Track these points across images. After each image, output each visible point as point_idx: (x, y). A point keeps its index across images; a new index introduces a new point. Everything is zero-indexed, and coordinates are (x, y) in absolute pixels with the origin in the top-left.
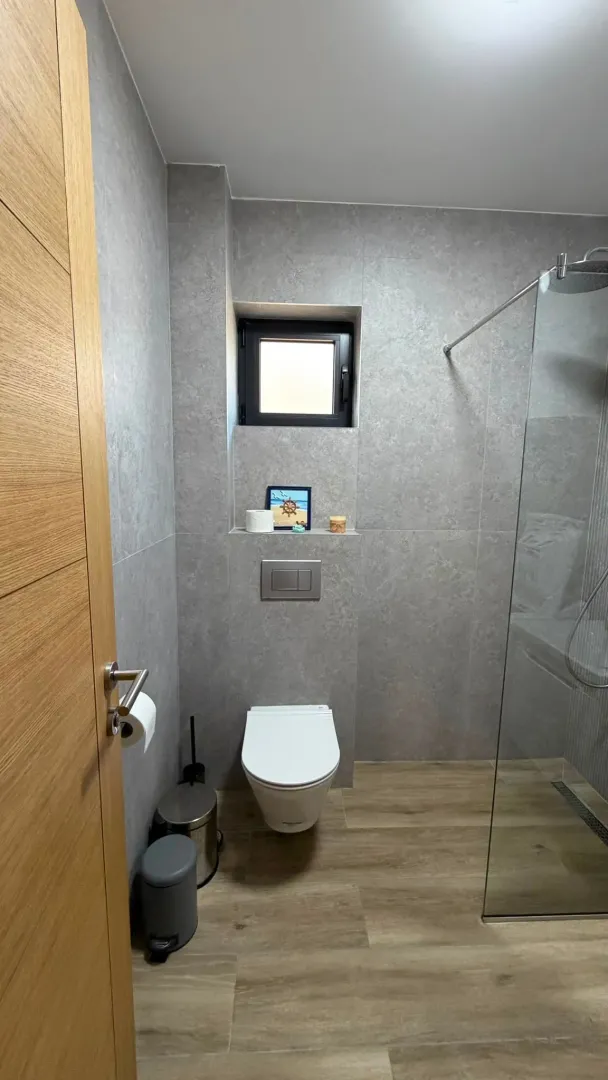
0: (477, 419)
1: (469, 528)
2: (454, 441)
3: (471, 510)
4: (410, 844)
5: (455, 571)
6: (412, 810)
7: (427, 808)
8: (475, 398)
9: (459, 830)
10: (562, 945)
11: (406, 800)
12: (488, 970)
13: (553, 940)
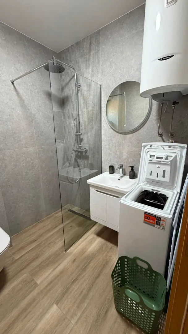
0: (29, 109)
1: (33, 147)
2: (22, 117)
3: (32, 141)
4: (39, 249)
5: (31, 161)
6: (36, 239)
7: (41, 236)
8: (26, 102)
9: (51, 236)
10: (83, 244)
11: (33, 238)
12: (70, 262)
13: (81, 244)
